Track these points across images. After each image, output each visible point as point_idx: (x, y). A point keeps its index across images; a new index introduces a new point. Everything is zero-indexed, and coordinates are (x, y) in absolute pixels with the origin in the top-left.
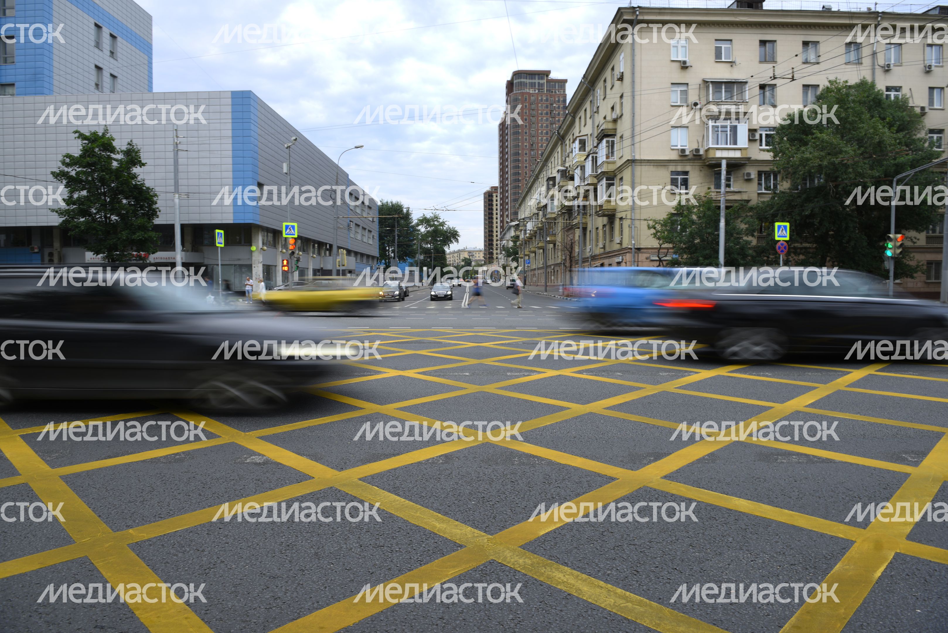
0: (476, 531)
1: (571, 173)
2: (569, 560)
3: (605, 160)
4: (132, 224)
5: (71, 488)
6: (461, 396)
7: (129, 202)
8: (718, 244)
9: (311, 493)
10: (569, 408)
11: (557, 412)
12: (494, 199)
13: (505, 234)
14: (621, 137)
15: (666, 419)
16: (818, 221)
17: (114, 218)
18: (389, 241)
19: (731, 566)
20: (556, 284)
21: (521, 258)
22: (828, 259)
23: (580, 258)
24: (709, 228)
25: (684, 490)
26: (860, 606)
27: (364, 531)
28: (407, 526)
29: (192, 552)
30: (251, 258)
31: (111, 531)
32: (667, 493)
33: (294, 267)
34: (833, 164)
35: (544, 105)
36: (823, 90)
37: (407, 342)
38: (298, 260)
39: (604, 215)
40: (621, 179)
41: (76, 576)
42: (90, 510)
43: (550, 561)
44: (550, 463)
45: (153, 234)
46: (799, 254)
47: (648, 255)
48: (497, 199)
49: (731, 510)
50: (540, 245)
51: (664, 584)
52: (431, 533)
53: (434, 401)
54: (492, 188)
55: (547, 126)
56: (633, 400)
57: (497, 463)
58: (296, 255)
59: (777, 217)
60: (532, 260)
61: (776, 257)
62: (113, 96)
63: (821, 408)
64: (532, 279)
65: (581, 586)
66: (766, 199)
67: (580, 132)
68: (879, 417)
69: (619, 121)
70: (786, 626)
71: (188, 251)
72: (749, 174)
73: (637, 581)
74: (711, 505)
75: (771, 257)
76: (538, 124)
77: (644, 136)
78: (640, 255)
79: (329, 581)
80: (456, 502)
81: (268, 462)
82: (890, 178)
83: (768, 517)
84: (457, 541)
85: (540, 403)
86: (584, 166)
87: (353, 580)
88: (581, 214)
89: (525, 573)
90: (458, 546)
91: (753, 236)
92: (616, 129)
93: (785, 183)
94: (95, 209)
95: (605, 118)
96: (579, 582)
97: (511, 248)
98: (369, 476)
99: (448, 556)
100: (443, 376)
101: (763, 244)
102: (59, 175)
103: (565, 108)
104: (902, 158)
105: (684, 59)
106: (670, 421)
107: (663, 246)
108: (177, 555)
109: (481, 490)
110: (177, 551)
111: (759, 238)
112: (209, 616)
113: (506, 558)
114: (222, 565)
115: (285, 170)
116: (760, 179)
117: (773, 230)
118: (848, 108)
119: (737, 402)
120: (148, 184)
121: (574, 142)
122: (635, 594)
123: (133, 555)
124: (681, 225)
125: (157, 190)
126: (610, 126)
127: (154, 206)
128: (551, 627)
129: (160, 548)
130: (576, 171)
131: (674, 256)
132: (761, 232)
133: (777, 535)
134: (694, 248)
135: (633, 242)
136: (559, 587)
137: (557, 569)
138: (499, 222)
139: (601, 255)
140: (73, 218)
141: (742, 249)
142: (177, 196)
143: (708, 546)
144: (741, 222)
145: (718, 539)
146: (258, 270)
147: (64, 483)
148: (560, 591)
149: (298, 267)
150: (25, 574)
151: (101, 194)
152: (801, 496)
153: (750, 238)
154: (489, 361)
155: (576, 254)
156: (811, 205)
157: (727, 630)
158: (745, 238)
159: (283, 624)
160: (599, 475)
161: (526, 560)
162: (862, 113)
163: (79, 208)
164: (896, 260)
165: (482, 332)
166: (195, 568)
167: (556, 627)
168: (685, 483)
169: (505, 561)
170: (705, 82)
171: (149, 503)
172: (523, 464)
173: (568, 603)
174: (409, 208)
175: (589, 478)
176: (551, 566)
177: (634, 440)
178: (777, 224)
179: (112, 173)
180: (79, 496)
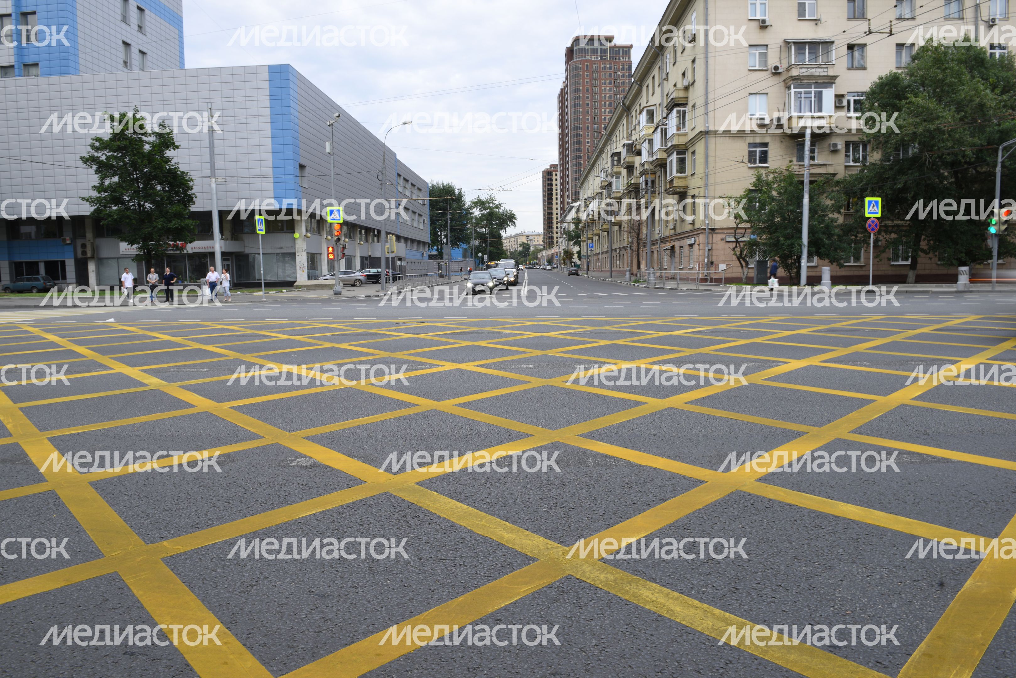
0: (549, 541)
1: (638, 147)
2: (656, 575)
3: (675, 131)
4: (168, 212)
5: (101, 495)
6: (526, 391)
7: (163, 188)
8: (801, 222)
9: (363, 500)
10: (646, 403)
11: (632, 407)
12: (554, 178)
13: (566, 216)
14: (694, 106)
15: (755, 414)
16: (912, 195)
17: (148, 205)
18: (441, 225)
19: (844, 582)
20: (621, 269)
21: (584, 241)
22: (923, 237)
23: (648, 240)
24: (791, 205)
25: (782, 494)
26: (1000, 630)
27: (424, 542)
28: (471, 536)
29: (232, 566)
30: (294, 246)
31: (144, 543)
32: (764, 498)
33: (340, 254)
34: (929, 131)
35: (607, 74)
36: (919, 49)
37: (464, 333)
38: (344, 247)
39: (674, 193)
40: (694, 153)
41: (105, 595)
42: (121, 520)
43: (635, 577)
44: (629, 464)
45: (189, 222)
46: (891, 233)
47: (723, 236)
48: (556, 178)
49: (839, 517)
50: (604, 227)
51: (769, 603)
52: (499, 544)
53: (496, 396)
54: (551, 166)
55: (611, 97)
56: (717, 394)
57: (569, 465)
58: (341, 242)
59: (866, 191)
60: (596, 244)
61: (864, 236)
62: (142, 74)
63: (930, 401)
64: (595, 265)
65: (672, 606)
66: (855, 172)
67: (647, 102)
68: (997, 410)
69: (691, 88)
70: (915, 653)
71: (227, 240)
72: (835, 145)
73: (737, 600)
74: (815, 511)
75: (860, 235)
76: (601, 94)
77: (719, 103)
78: (714, 236)
79: (385, 600)
80: (525, 509)
81: (315, 465)
82: (996, 146)
83: (882, 525)
84: (528, 554)
85: (613, 398)
86: (652, 140)
87: (412, 599)
88: (649, 192)
89: (608, 590)
90: (529, 559)
91: (839, 213)
92: (687, 98)
93: (875, 153)
94: (128, 196)
95: (675, 85)
96: (671, 601)
97: (573, 231)
98: (427, 480)
99: (518, 571)
100: (505, 369)
101: (851, 221)
102: (89, 160)
103: (630, 76)
104: (1007, 124)
105: (763, 18)
106: (760, 416)
107: (740, 226)
108: (215, 571)
109: (552, 494)
110: (217, 566)
111: (845, 215)
112: (251, 640)
113: (584, 573)
114: (266, 581)
115: (328, 150)
116: (847, 150)
117: (863, 206)
118: (946, 68)
119: (835, 395)
120: (183, 168)
121: (640, 113)
122: (736, 615)
123: (167, 570)
124: (759, 202)
125: (193, 174)
126: (681, 94)
127: (190, 192)
128: (641, 655)
129: (197, 562)
130: (644, 145)
131: (752, 237)
132: (848, 208)
133: (895, 546)
134: (774, 228)
135: (707, 222)
136: (647, 607)
137: (644, 586)
138: (559, 203)
139: (671, 236)
140: (105, 207)
141: (827, 227)
142: (213, 180)
143: (816, 559)
144: (827, 197)
145: (826, 551)
146: (302, 259)
147: (93, 490)
148: (649, 611)
149: (344, 254)
150: (49, 593)
151: (133, 180)
152: (917, 500)
153: (836, 215)
154: (554, 353)
155: (644, 236)
156: (904, 178)
157: (846, 658)
158: (831, 216)
159: (335, 651)
160: (685, 478)
161: (608, 575)
162: (962, 74)
163: (111, 195)
164: (1000, 237)
165: (544, 321)
166: (235, 585)
167: (647, 654)
168: (783, 487)
169: (584, 576)
170: (787, 43)
171: (185, 512)
172: (599, 465)
173: (659, 626)
174: (461, 189)
175: (674, 482)
176: (637, 583)
177: (721, 438)
178: (867, 199)
179: (144, 156)
180: (110, 504)
